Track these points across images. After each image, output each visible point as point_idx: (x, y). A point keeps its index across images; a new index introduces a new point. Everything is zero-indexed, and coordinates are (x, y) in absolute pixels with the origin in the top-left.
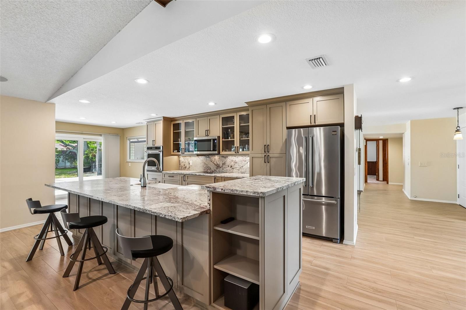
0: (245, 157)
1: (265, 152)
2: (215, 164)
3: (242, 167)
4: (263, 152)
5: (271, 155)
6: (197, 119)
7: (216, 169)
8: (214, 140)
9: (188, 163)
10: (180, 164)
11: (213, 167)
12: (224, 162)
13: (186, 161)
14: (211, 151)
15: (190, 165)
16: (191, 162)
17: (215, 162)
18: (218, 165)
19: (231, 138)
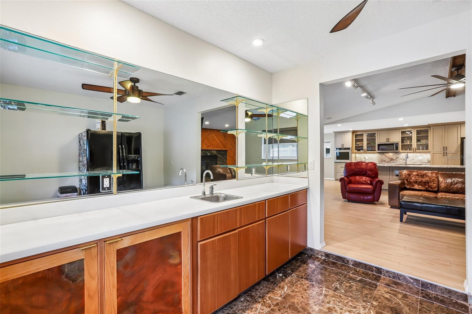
0: (416, 154)
1: (444, 150)
2: (389, 158)
3: (414, 159)
4: (442, 150)
5: (448, 152)
6: (378, 132)
7: (390, 161)
8: (396, 144)
9: (364, 158)
10: (356, 159)
11: (387, 160)
12: (397, 157)
13: (362, 156)
14: (394, 150)
15: (366, 159)
16: (367, 158)
17: (389, 157)
18: (392, 158)
19: (407, 143)
